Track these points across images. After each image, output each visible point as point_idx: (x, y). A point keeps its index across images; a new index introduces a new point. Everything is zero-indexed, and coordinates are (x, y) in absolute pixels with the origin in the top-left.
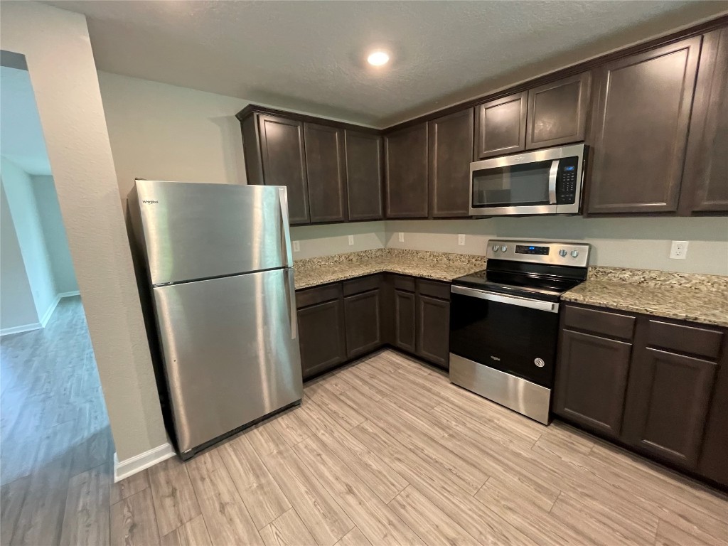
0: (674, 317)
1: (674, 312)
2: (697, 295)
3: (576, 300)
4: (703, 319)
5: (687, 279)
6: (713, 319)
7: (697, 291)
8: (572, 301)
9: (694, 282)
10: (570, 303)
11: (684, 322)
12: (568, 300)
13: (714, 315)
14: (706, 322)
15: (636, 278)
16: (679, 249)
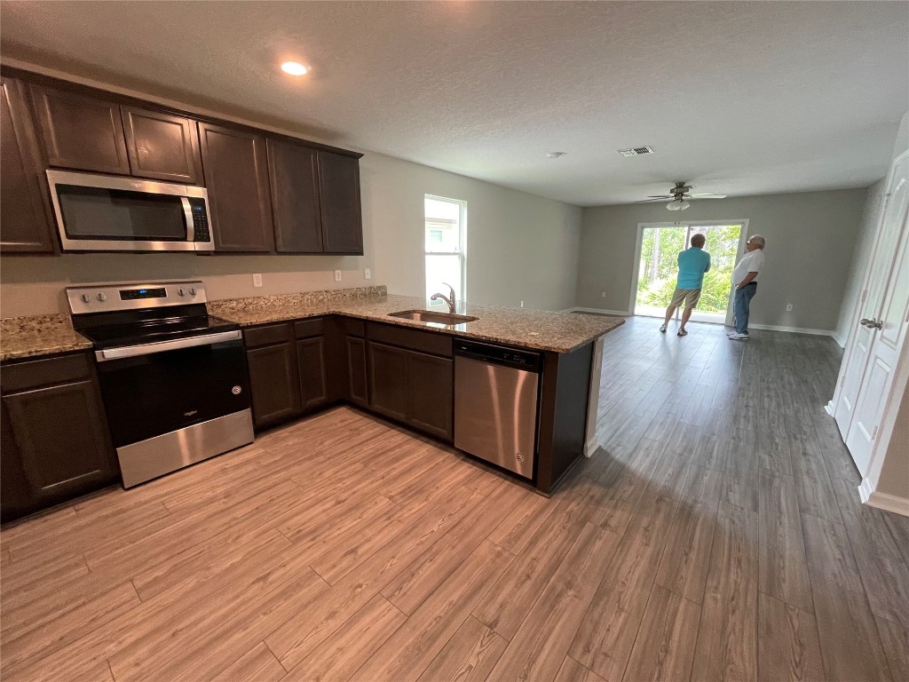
5: (268, 300)
15: (240, 305)
16: (258, 279)
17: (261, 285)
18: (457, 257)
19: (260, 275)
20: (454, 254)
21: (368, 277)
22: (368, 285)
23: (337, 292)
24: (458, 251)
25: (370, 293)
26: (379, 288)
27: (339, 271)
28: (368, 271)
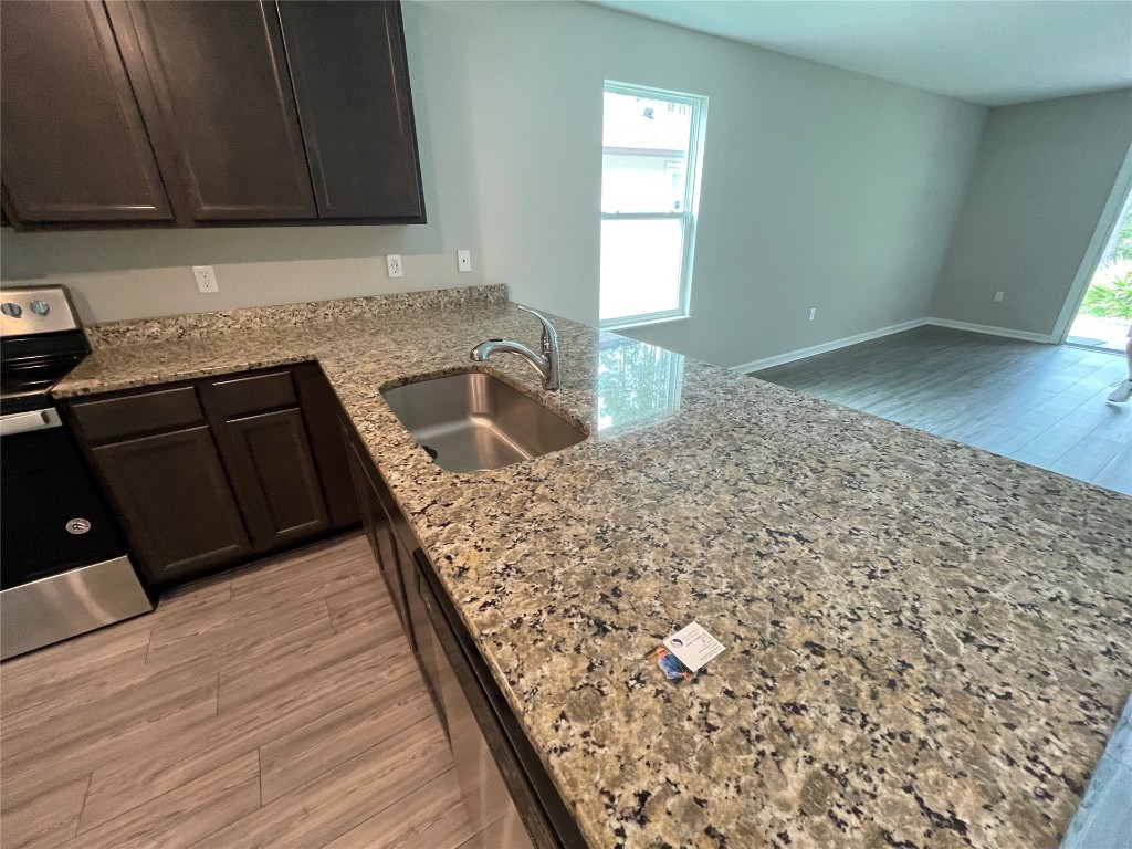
0: (238, 370)
1: (235, 363)
2: (252, 336)
3: (85, 390)
4: (267, 362)
5: (233, 319)
6: (275, 359)
7: (250, 331)
8: (80, 393)
9: (242, 320)
10: (77, 398)
11: (250, 372)
12: (70, 395)
13: (275, 354)
14: (271, 365)
15: (171, 330)
16: (206, 277)
17: (214, 288)
18: (677, 222)
19: (209, 269)
20: (672, 215)
21: (465, 267)
22: (464, 284)
23: (392, 299)
24: (680, 210)
25: (469, 300)
26: (490, 288)
27: (398, 257)
28: (464, 255)
